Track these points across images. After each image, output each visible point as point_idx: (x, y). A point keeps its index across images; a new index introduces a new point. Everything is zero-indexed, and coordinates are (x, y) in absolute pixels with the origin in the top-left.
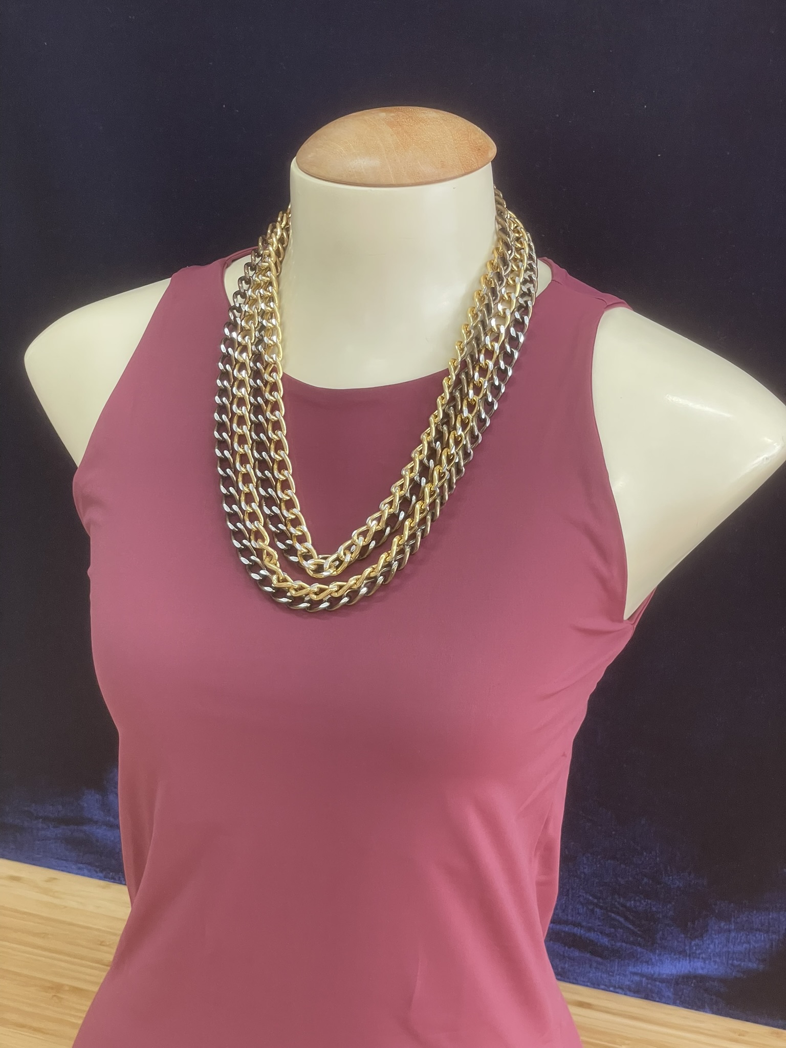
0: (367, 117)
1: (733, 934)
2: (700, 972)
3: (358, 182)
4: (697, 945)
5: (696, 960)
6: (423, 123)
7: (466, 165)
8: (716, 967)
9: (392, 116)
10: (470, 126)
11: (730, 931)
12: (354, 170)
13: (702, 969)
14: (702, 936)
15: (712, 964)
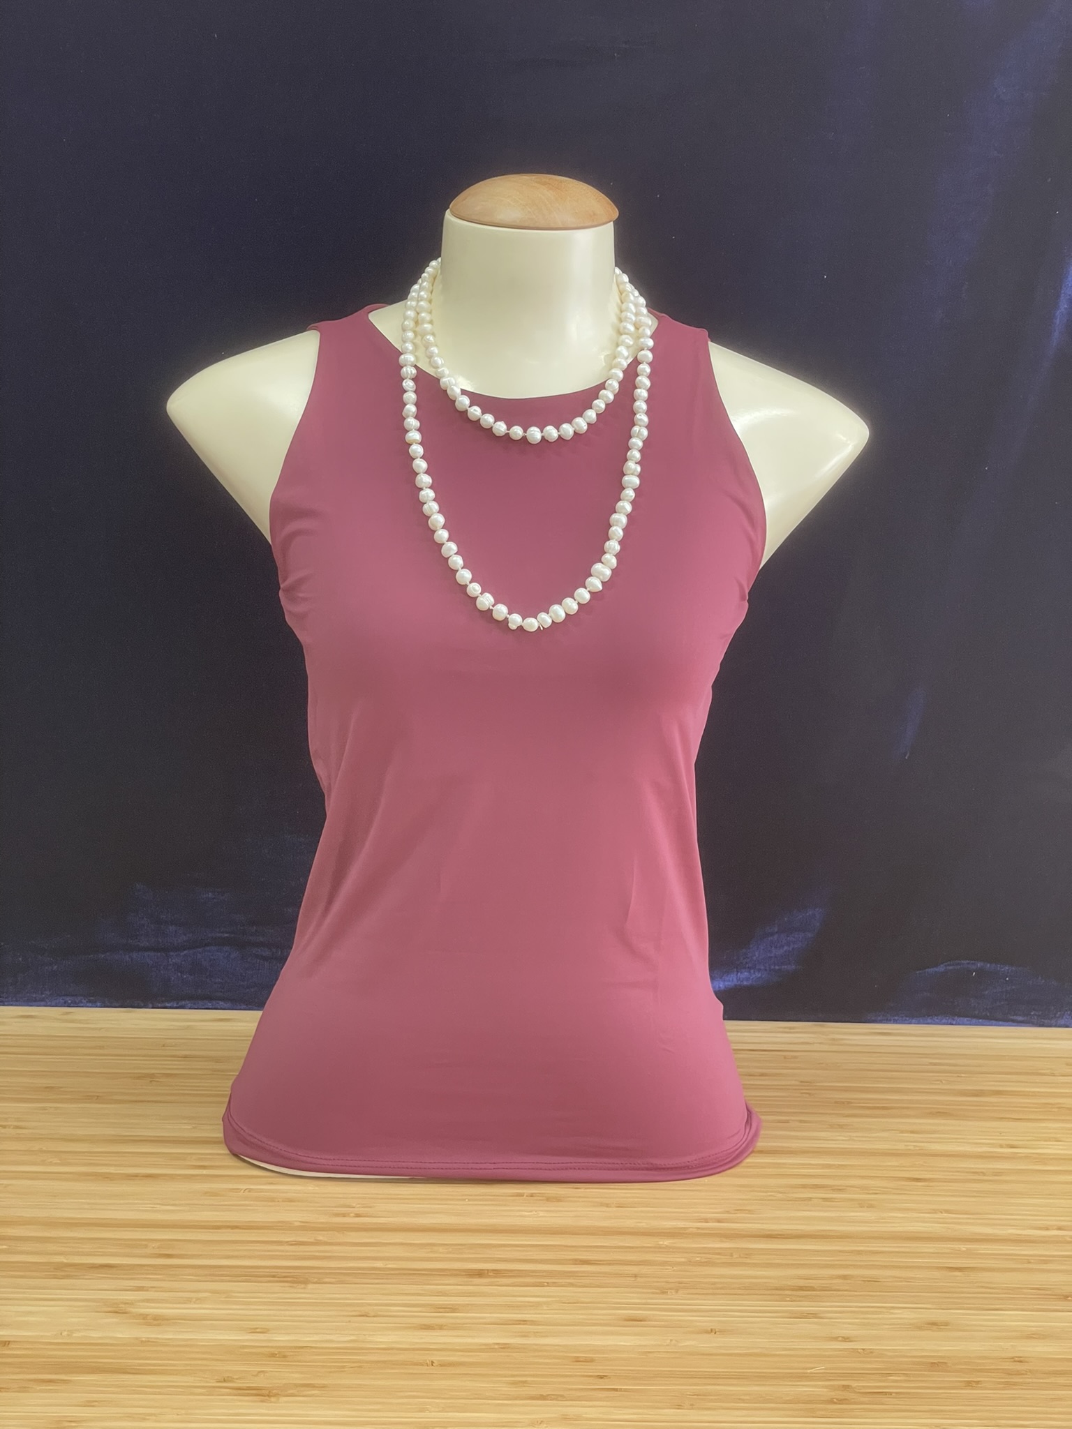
1: (776, 937)
2: (745, 983)
5: (743, 970)
8: (760, 975)
11: (772, 934)
13: (747, 979)
15: (756, 974)
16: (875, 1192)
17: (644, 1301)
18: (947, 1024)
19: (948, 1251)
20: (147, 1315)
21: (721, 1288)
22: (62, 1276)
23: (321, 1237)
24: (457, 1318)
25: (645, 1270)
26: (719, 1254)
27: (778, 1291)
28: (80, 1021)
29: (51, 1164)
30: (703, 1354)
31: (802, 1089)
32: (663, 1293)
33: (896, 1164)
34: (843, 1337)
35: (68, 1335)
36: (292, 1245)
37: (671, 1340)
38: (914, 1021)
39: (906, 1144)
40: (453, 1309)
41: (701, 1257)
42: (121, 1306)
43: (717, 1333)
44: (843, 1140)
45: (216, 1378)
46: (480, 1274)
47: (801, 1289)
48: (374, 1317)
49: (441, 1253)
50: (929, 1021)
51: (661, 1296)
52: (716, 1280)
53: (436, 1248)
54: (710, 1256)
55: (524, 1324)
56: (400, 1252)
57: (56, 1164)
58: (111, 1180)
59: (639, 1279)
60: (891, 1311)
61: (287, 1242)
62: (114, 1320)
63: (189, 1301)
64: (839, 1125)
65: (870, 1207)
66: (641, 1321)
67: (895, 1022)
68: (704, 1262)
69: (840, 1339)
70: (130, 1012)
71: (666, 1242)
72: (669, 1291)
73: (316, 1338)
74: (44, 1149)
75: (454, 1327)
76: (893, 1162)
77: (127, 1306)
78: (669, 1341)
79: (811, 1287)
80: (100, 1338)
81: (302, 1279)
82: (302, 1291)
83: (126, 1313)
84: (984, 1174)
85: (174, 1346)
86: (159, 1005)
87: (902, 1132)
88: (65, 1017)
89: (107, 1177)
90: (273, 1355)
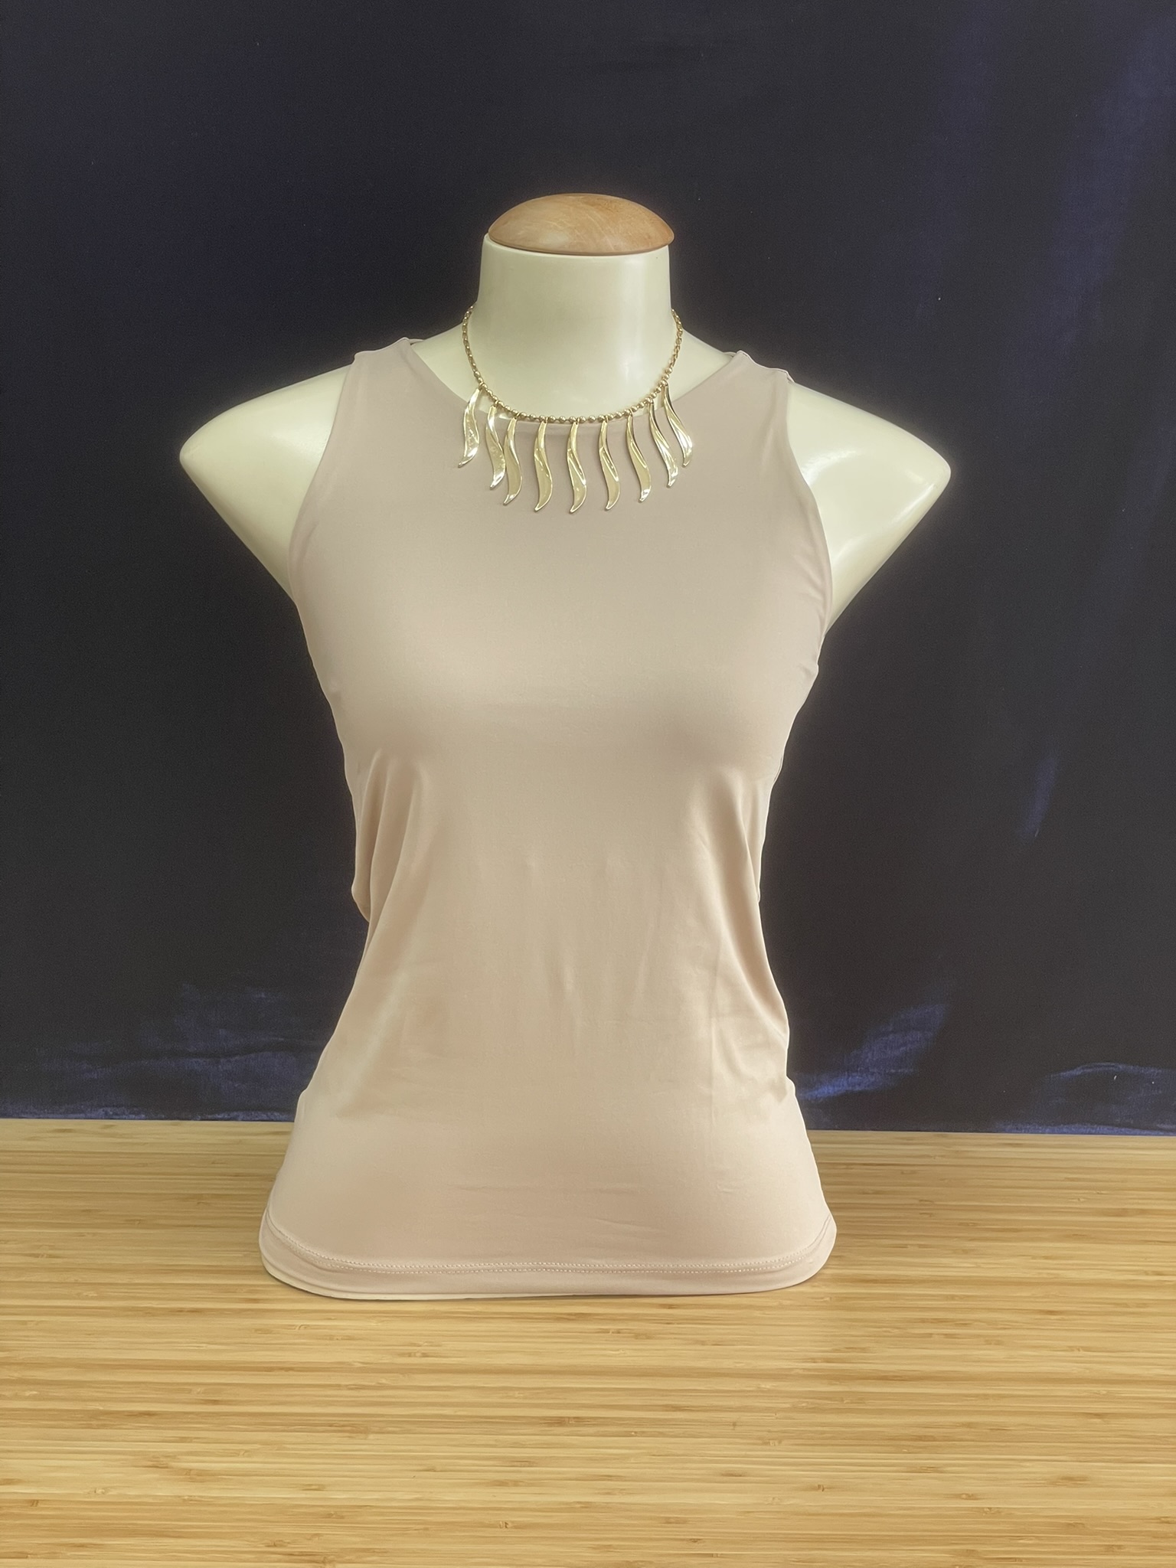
4: (854, 1056)
11: (887, 1034)
13: (859, 1084)
14: (860, 1044)
16: (1002, 1326)
17: (744, 1453)
18: (1085, 1134)
19: (1085, 1394)
20: (190, 1470)
21: (830, 1438)
22: (97, 1425)
23: (384, 1380)
24: (533, 1472)
25: (746, 1417)
26: (827, 1399)
27: (894, 1442)
28: (122, 1136)
29: (87, 1298)
30: (810, 1515)
31: (923, 1209)
32: (767, 1444)
33: (1029, 1294)
34: (967, 1494)
35: (103, 1493)
36: (352, 1389)
37: (774, 1498)
38: (1048, 1130)
39: (1041, 1271)
40: (529, 1462)
41: (807, 1402)
42: (161, 1459)
43: (826, 1490)
44: (969, 1267)
45: (266, 1541)
46: (560, 1422)
47: (920, 1438)
48: (441, 1471)
49: (516, 1398)
50: (1065, 1130)
51: (764, 1447)
52: (825, 1429)
53: (511, 1393)
54: (818, 1401)
55: (609, 1480)
56: (470, 1397)
57: (92, 1298)
58: (153, 1316)
59: (738, 1428)
60: (1021, 1464)
61: (347, 1386)
62: (156, 1476)
63: (236, 1454)
64: (963, 1250)
65: (999, 1344)
66: (740, 1476)
67: (1027, 1131)
68: (810, 1409)
69: (964, 1496)
70: (176, 1125)
71: (767, 1385)
72: (771, 1442)
73: (376, 1496)
74: (80, 1280)
75: (531, 1484)
76: (1025, 1293)
77: (169, 1459)
78: (771, 1499)
79: (932, 1436)
80: (139, 1496)
81: (362, 1429)
82: (363, 1441)
83: (167, 1467)
84: (1126, 1305)
85: (221, 1505)
86: (210, 1117)
87: (1034, 1257)
88: (107, 1131)
89: (149, 1313)
90: (329, 1516)
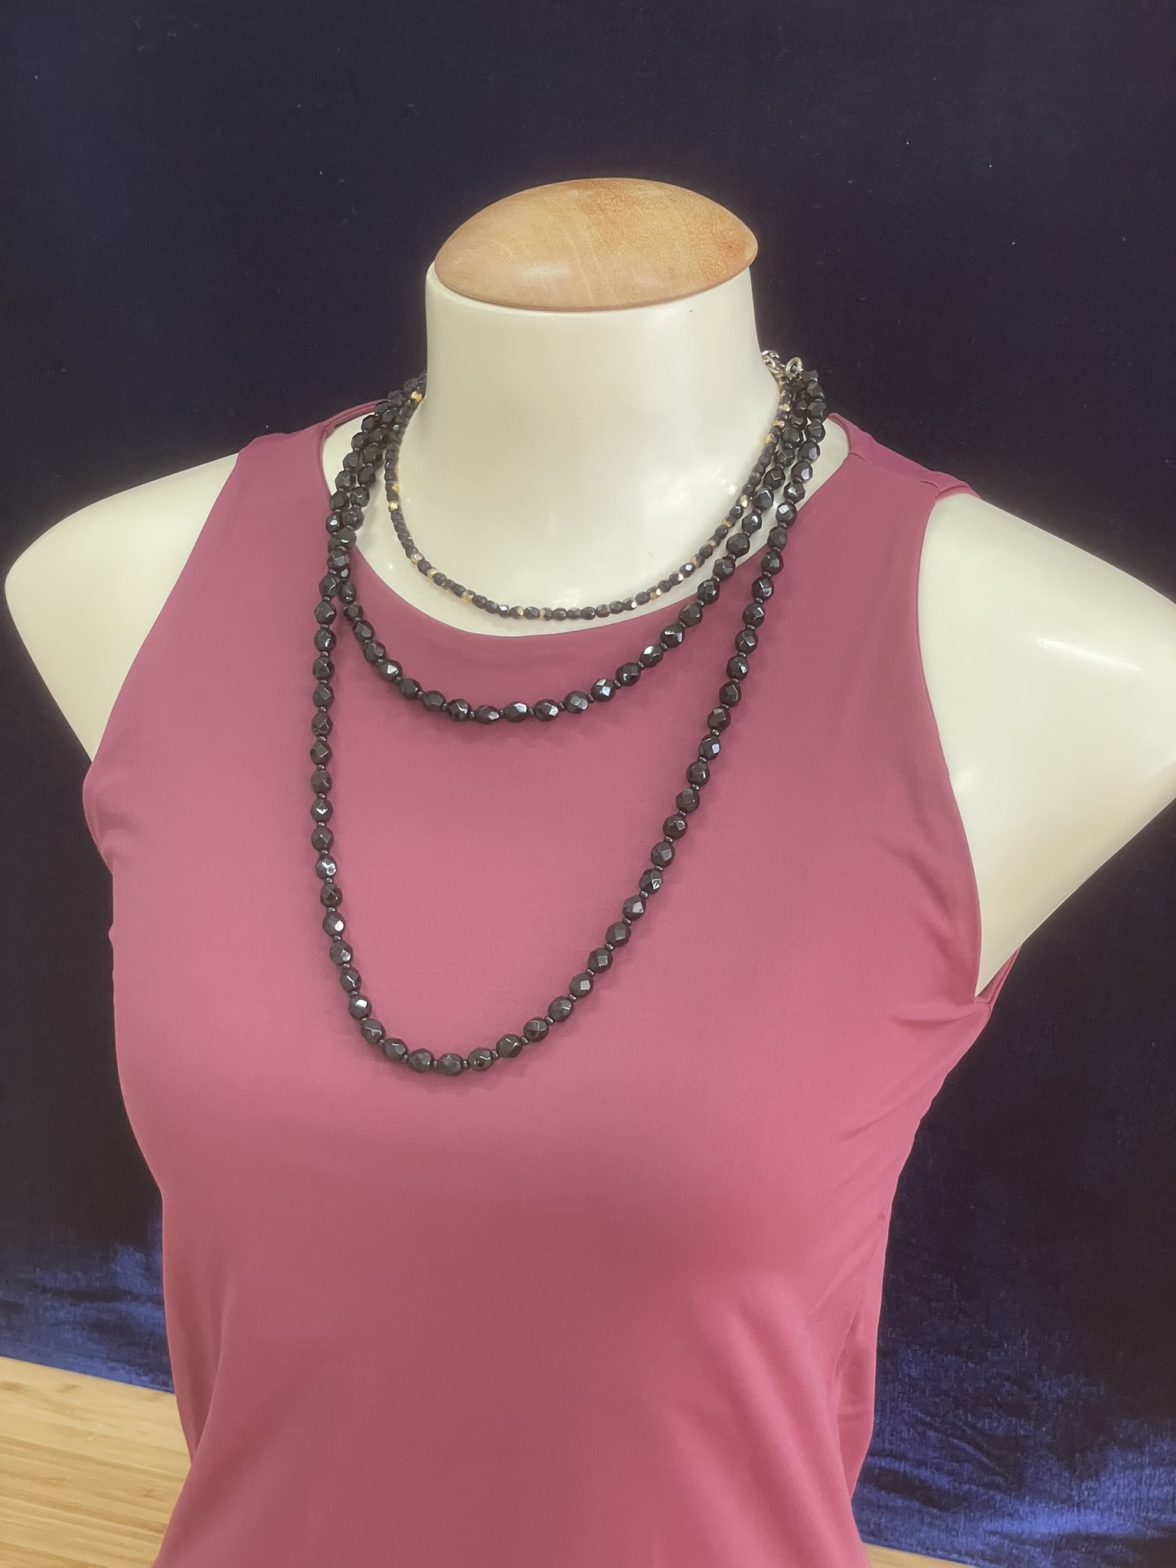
0: (549, 198)
1: (1147, 1472)
2: (1095, 1529)
3: (535, 303)
4: (1088, 1489)
5: (1088, 1511)
6: (639, 205)
7: (709, 272)
8: (1121, 1522)
9: (589, 196)
10: (714, 209)
11: (1142, 1466)
12: (528, 285)
13: (1099, 1524)
14: (1097, 1474)
15: (1115, 1518)
